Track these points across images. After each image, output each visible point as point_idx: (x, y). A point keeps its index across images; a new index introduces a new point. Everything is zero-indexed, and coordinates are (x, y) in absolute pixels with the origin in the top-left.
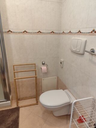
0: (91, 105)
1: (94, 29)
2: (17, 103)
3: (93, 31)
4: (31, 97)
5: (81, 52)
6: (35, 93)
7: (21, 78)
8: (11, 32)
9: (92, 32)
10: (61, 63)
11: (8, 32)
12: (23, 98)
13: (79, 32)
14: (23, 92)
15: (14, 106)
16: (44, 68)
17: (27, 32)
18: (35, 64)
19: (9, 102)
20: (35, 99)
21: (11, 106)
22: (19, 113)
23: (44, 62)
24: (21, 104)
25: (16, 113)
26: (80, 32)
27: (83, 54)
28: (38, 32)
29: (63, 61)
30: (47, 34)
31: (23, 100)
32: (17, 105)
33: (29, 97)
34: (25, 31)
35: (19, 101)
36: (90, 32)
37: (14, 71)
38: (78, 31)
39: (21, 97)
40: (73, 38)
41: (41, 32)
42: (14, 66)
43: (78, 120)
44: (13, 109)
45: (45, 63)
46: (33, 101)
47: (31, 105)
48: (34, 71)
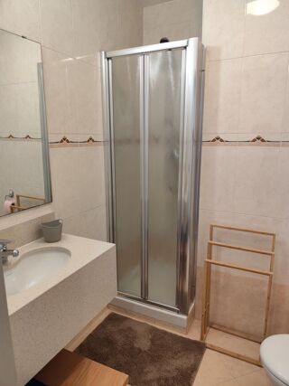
8: (221, 140)
14: (225, 309)
15: (194, 335)
18: (274, 235)
19: (185, 317)
21: (187, 330)
24: (213, 338)
25: (193, 356)
31: (221, 332)
32: (202, 338)
33: (242, 332)
34: (258, 138)
35: (211, 329)
37: (211, 239)
39: (220, 320)
44: (189, 340)
47: (238, 357)
48: (270, 256)
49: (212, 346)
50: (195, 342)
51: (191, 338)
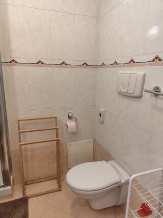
0: (160, 183)
1: (157, 56)
2: (24, 190)
3: (156, 58)
4: (48, 179)
5: (137, 93)
6: (55, 171)
7: (31, 142)
8: (16, 62)
9: (153, 60)
10: (100, 114)
11: (10, 62)
12: (34, 180)
13: (132, 62)
14: (34, 168)
15: (18, 195)
16: (71, 124)
17: (42, 63)
18: (56, 118)
19: (9, 187)
20: (55, 181)
21: (12, 195)
22: (27, 208)
23: (70, 115)
24: (31, 190)
25: (22, 209)
26: (134, 62)
27: (140, 97)
28: (61, 64)
29: (104, 112)
30: (76, 67)
31: (33, 185)
32: (24, 194)
33: (45, 178)
34: (40, 62)
35: (27, 186)
36: (152, 60)
37: (19, 130)
38: (130, 60)
39: (31, 178)
40: (121, 72)
41: (66, 64)
42: (19, 121)
43: (139, 212)
44: (16, 200)
45: (74, 116)
46: (53, 185)
47: (48, 193)
48: (55, 130)
49: (31, 195)
50: (20, 199)
51: (16, 199)
